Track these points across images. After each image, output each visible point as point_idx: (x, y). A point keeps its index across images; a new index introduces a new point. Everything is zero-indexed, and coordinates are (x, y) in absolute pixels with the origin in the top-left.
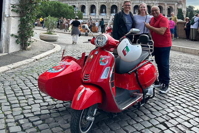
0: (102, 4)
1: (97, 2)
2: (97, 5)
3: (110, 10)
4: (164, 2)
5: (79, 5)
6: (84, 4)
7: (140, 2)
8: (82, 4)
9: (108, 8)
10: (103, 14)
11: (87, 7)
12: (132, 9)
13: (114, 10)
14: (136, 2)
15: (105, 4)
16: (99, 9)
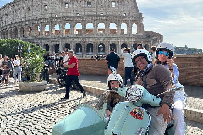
0: (78, 42)
1: (72, 41)
2: (72, 44)
3: (86, 49)
4: (140, 39)
5: (52, 44)
6: (57, 43)
7: (116, 40)
8: (55, 43)
9: (84, 46)
10: (78, 53)
11: (61, 46)
12: (109, 47)
13: (90, 49)
14: (112, 40)
15: (80, 42)
16: (74, 48)
